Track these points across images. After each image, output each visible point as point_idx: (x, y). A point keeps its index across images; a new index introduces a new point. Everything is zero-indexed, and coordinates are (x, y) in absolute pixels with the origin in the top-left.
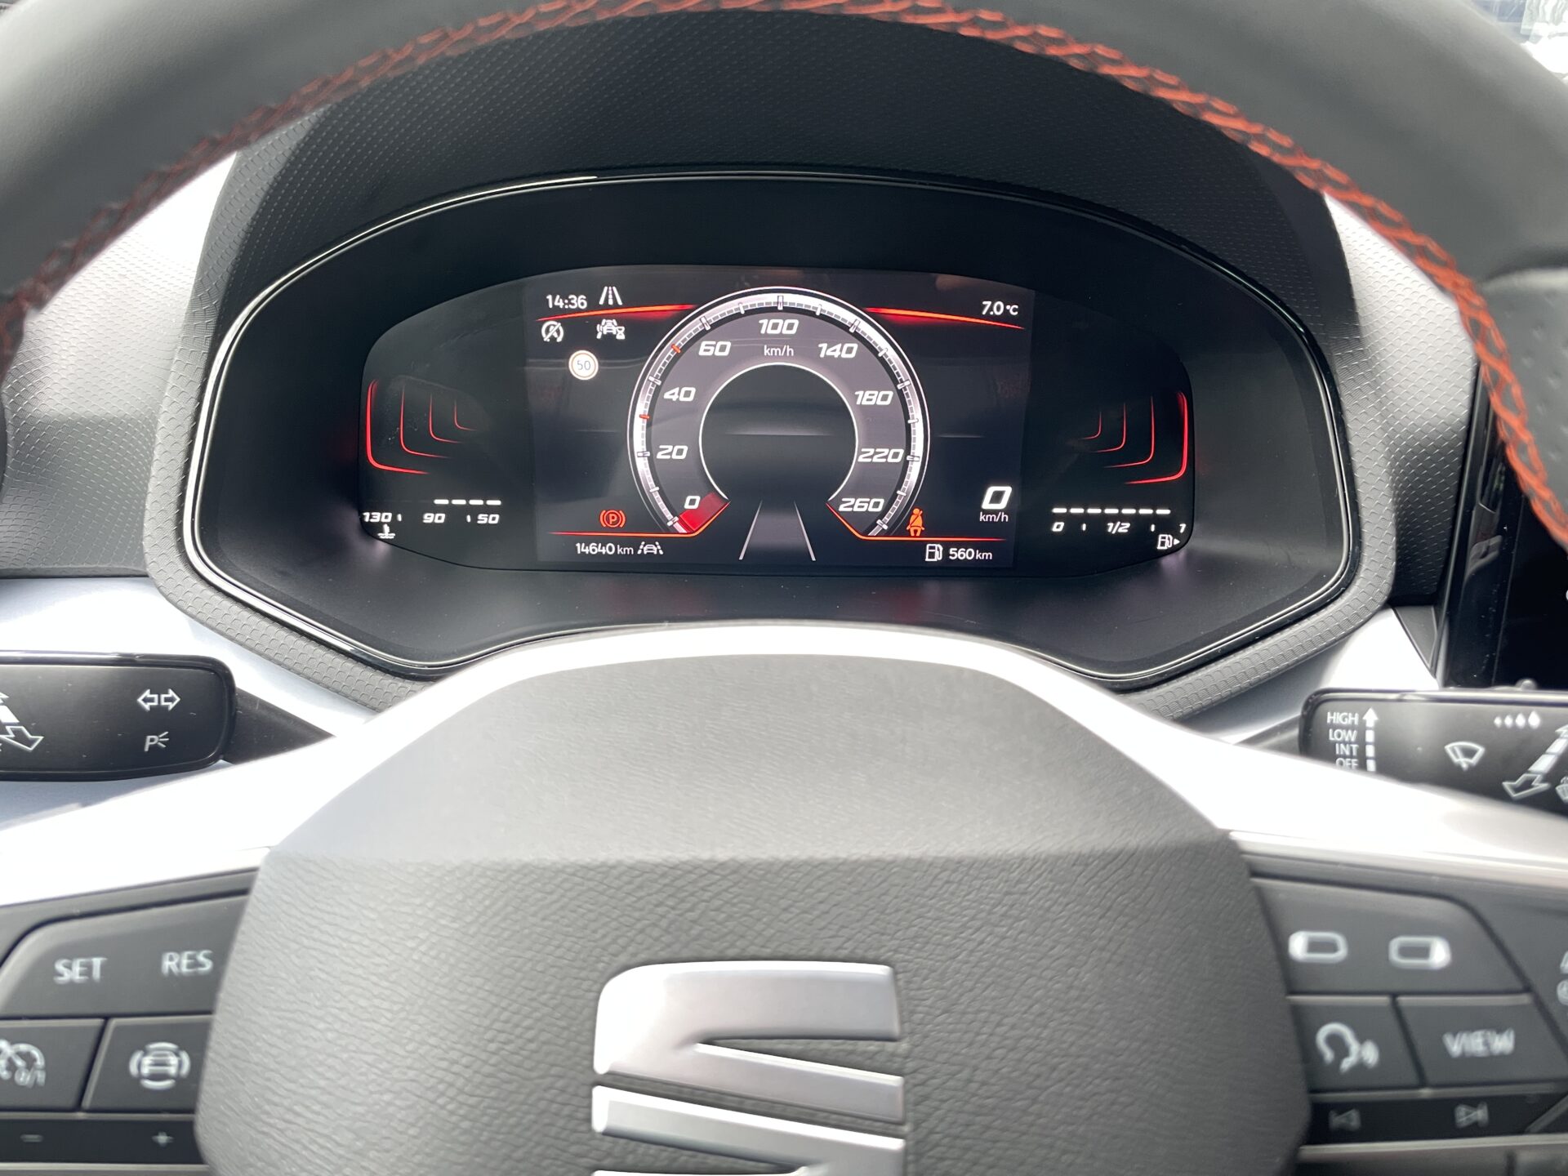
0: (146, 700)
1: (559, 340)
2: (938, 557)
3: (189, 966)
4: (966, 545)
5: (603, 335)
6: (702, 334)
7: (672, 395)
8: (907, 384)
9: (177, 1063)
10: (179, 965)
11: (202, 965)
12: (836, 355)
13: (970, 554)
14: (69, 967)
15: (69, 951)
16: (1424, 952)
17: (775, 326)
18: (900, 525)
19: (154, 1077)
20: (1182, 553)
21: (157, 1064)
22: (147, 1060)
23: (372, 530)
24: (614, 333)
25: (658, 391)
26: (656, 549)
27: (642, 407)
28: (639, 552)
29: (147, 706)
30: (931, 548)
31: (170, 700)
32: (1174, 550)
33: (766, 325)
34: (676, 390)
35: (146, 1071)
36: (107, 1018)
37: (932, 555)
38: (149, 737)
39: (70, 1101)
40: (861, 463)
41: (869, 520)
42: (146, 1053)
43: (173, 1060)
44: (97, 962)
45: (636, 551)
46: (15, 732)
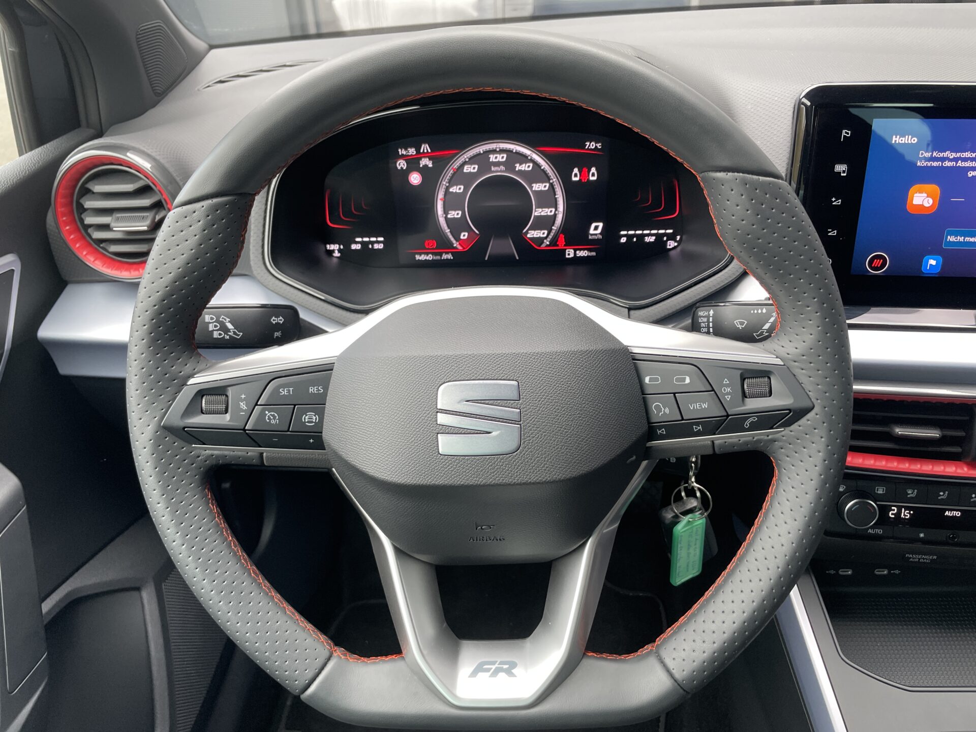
0: (274, 320)
1: (404, 168)
2: (572, 255)
3: (316, 391)
4: (584, 249)
5: (423, 165)
6: (465, 163)
7: (454, 189)
8: (554, 180)
9: (315, 418)
10: (314, 390)
11: (321, 391)
12: (523, 169)
13: (586, 253)
14: (284, 391)
15: (283, 386)
16: (684, 380)
17: (496, 158)
18: (554, 242)
19: (308, 422)
20: (679, 249)
21: (309, 418)
22: (307, 417)
23: (331, 253)
24: (428, 164)
25: (447, 188)
26: (450, 256)
27: (441, 195)
28: (443, 258)
29: (274, 322)
30: (569, 251)
31: (281, 320)
32: (675, 248)
33: (492, 158)
34: (455, 187)
35: (306, 420)
36: (295, 405)
37: (569, 254)
38: (276, 333)
39: (286, 429)
40: (537, 216)
41: (540, 240)
42: (306, 415)
43: (314, 418)
44: (291, 389)
45: (441, 257)
46: (233, 332)
